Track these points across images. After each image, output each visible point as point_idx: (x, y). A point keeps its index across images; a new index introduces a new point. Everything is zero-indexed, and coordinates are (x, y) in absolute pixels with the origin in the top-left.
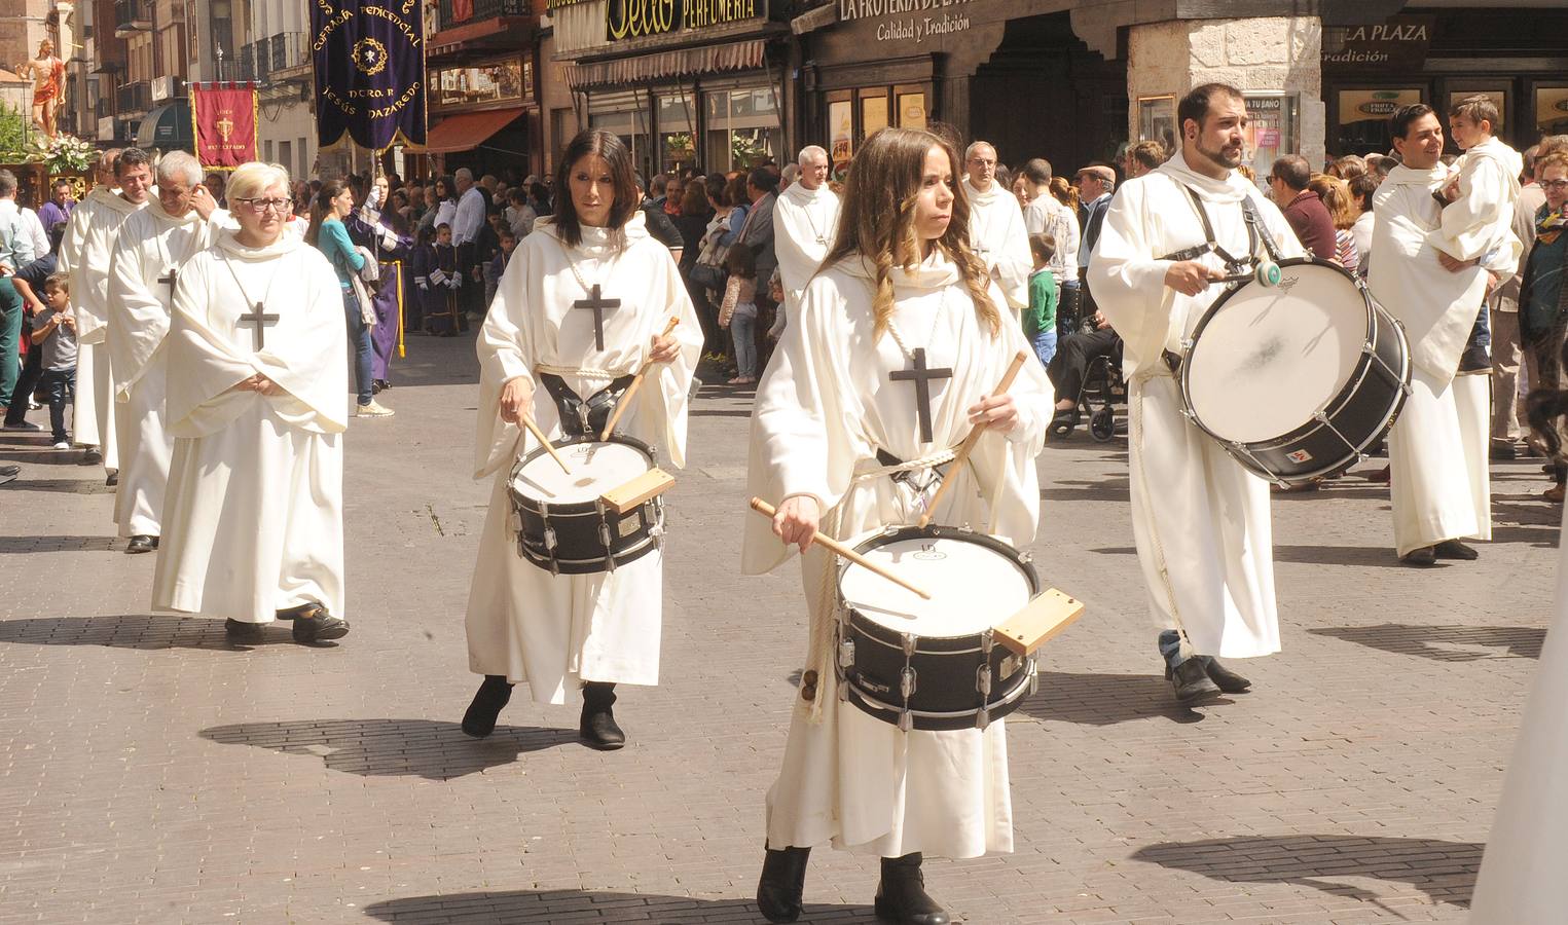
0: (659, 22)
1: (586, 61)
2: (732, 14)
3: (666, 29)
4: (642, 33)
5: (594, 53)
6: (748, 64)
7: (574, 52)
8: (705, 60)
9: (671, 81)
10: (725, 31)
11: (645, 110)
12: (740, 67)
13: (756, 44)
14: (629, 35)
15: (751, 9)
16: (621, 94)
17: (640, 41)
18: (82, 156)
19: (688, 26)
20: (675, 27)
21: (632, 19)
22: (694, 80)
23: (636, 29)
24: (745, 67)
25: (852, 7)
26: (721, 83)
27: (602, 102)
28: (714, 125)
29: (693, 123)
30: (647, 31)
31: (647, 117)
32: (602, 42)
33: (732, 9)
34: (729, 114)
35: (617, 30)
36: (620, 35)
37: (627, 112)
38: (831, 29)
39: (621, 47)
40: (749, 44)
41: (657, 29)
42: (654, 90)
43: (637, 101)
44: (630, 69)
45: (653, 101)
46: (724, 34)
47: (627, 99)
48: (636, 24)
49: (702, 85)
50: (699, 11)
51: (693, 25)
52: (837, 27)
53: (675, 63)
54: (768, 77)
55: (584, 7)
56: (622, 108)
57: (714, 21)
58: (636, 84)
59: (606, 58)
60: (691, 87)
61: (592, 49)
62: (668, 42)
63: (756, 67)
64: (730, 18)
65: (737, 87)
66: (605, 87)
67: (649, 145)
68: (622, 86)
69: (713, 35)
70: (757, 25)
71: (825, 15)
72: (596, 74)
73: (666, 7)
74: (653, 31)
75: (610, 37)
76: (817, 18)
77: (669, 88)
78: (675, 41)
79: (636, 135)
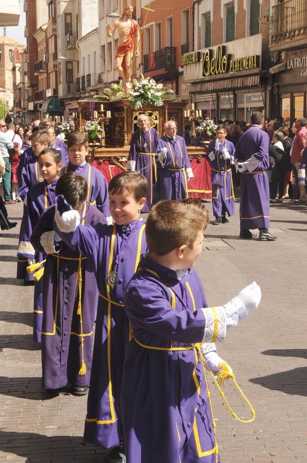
0: (221, 70)
1: (194, 83)
2: (248, 66)
3: (224, 72)
4: (215, 73)
5: (198, 81)
6: (253, 84)
7: (191, 80)
8: (238, 83)
9: (225, 90)
10: (245, 73)
11: (215, 100)
12: (251, 85)
13: (256, 78)
14: (210, 74)
15: (255, 65)
16: (207, 95)
17: (214, 76)
18: (159, 94)
19: (232, 71)
20: (227, 71)
21: (212, 68)
22: (233, 90)
23: (213, 72)
24: (252, 85)
25: (292, 64)
26: (243, 91)
27: (200, 98)
28: (240, 106)
29: (232, 105)
30: (217, 73)
31: (216, 103)
32: (201, 76)
33: (248, 65)
34: (245, 102)
35: (206, 72)
36: (207, 74)
37: (209, 101)
38: (284, 72)
39: (207, 78)
40: (254, 78)
41: (221, 72)
42: (219, 93)
43: (213, 98)
44: (210, 86)
45: (218, 97)
46: (244, 74)
47: (210, 97)
48: (213, 70)
49: (236, 92)
50: (236, 66)
51: (234, 71)
52: (285, 71)
53: (226, 84)
54: (260, 89)
55: (195, 64)
56: (207, 100)
57: (241, 69)
58: (212, 92)
59: (202, 82)
60: (232, 92)
61: (197, 79)
62: (225, 77)
63: (256, 85)
64: (247, 68)
65: (248, 92)
66: (201, 93)
67: (216, 113)
68: (207, 92)
69: (241, 74)
70: (257, 71)
71: (282, 66)
72: (198, 88)
73: (224, 64)
74: (219, 73)
75: (204, 75)
76: (279, 68)
77: (224, 93)
78: (227, 76)
79: (212, 110)
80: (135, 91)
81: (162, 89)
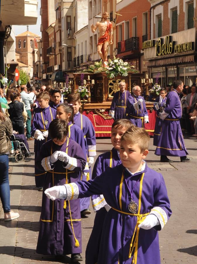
0: (169, 51)
1: (151, 61)
2: (186, 49)
3: (170, 53)
4: (165, 54)
5: (153, 59)
6: (190, 61)
7: (148, 59)
8: (179, 60)
9: (171, 65)
10: (184, 53)
11: (165, 72)
12: (188, 62)
13: (192, 56)
14: (162, 55)
15: (191, 48)
16: (159, 68)
17: (164, 56)
19: (176, 52)
20: (173, 52)
21: (163, 51)
22: (177, 65)
23: (163, 53)
24: (189, 62)
26: (183, 65)
27: (155, 70)
28: (181, 75)
29: (176, 75)
30: (166, 53)
31: (165, 73)
32: (155, 56)
33: (186, 48)
34: (185, 73)
35: (159, 53)
36: (159, 54)
37: (160, 72)
39: (159, 57)
40: (190, 56)
41: (168, 53)
42: (167, 67)
43: (163, 70)
44: (162, 62)
45: (167, 69)
46: (184, 54)
47: (161, 69)
48: (163, 52)
49: (178, 66)
50: (178, 49)
51: (177, 52)
53: (172, 61)
54: (194, 64)
55: (151, 48)
56: (159, 71)
57: (182, 51)
58: (163, 66)
59: (156, 60)
60: (176, 66)
61: (153, 58)
62: (171, 56)
63: (192, 62)
64: (186, 50)
65: (187, 66)
66: (155, 67)
67: (165, 80)
68: (160, 66)
69: (181, 54)
70: (192, 52)
72: (153, 64)
73: (171, 48)
74: (167, 54)
75: (157, 55)
77: (170, 67)
78: (173, 56)
79: (162, 78)
80: (110, 67)
81: (127, 66)
